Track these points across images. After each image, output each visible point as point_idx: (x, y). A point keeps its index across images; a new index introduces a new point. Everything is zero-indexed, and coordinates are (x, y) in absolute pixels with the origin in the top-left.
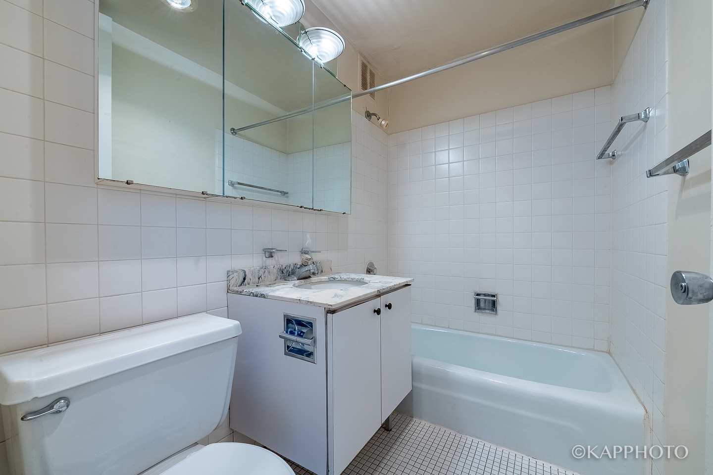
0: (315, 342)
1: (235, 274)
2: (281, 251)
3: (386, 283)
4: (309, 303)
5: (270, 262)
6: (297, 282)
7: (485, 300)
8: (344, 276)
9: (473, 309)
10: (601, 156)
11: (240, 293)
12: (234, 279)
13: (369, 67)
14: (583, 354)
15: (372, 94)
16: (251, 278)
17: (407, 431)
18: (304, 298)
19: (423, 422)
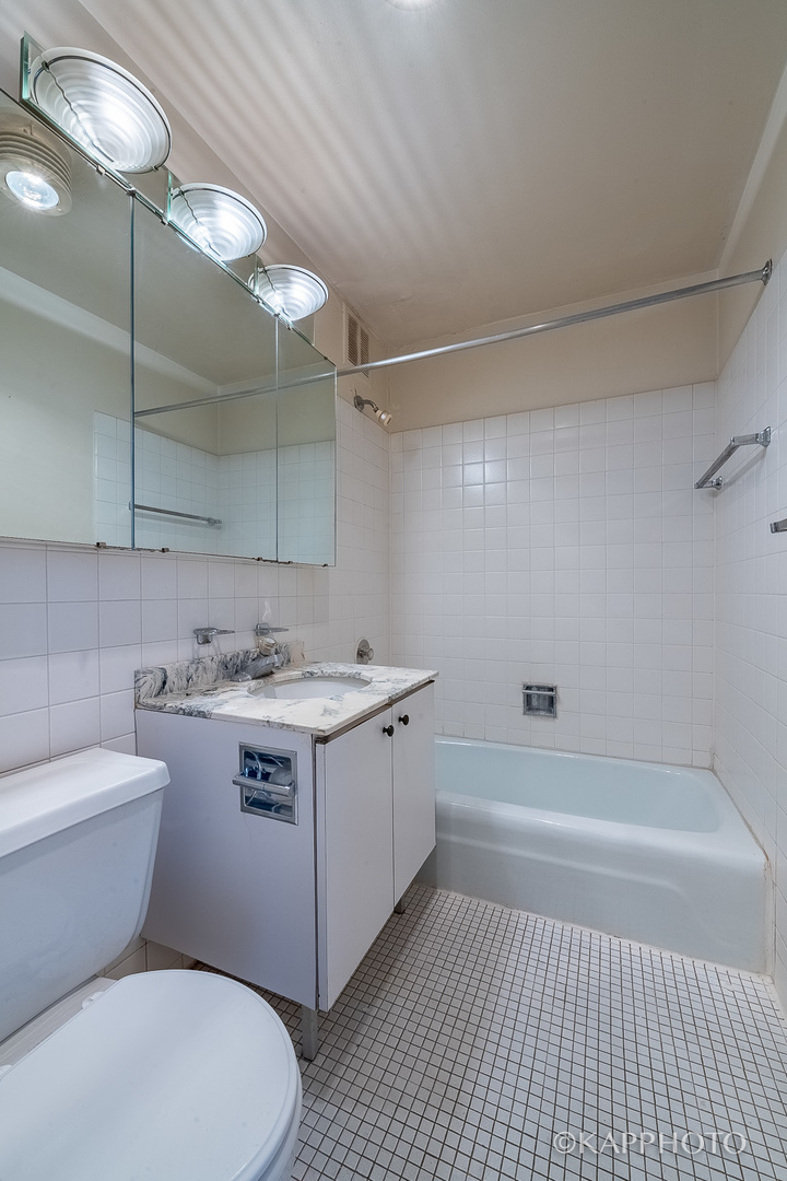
0: (295, 790)
1: (149, 676)
2: (225, 632)
3: (398, 681)
4: (285, 727)
5: (205, 651)
6: (253, 683)
7: (539, 695)
8: (328, 669)
9: (521, 710)
10: (699, 486)
11: (160, 709)
12: (147, 685)
13: (360, 325)
14: (679, 772)
15: (366, 371)
16: (176, 680)
17: (428, 911)
18: (274, 718)
19: (453, 895)
